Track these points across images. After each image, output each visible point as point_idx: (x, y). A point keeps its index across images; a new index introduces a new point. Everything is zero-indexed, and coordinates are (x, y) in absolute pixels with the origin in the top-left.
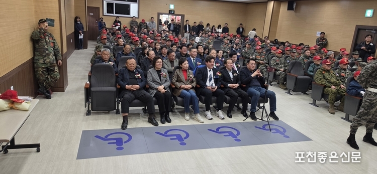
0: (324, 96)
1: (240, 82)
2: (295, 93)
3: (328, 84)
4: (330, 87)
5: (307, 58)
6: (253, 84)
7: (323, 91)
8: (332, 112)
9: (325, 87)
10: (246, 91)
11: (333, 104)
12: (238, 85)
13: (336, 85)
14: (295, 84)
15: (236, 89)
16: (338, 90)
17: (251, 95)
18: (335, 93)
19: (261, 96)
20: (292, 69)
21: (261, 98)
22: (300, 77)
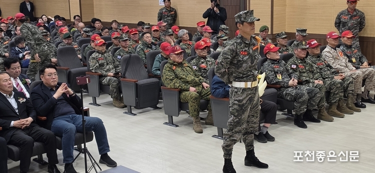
0: (182, 106)
1: (34, 113)
2: (141, 111)
3: (184, 86)
4: (188, 90)
5: (148, 47)
6: (61, 111)
7: (180, 98)
8: (198, 129)
9: (181, 91)
10: (49, 128)
11: (197, 116)
12: (30, 119)
13: (196, 84)
14: (137, 96)
15: (28, 129)
16: (200, 93)
17: (60, 132)
18: (196, 98)
19: (78, 131)
20: (126, 70)
21: (78, 135)
22: (141, 82)
